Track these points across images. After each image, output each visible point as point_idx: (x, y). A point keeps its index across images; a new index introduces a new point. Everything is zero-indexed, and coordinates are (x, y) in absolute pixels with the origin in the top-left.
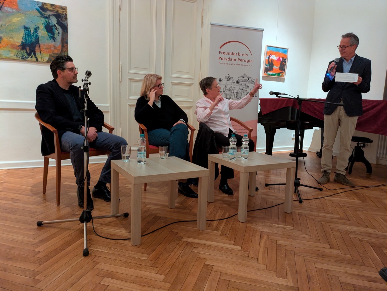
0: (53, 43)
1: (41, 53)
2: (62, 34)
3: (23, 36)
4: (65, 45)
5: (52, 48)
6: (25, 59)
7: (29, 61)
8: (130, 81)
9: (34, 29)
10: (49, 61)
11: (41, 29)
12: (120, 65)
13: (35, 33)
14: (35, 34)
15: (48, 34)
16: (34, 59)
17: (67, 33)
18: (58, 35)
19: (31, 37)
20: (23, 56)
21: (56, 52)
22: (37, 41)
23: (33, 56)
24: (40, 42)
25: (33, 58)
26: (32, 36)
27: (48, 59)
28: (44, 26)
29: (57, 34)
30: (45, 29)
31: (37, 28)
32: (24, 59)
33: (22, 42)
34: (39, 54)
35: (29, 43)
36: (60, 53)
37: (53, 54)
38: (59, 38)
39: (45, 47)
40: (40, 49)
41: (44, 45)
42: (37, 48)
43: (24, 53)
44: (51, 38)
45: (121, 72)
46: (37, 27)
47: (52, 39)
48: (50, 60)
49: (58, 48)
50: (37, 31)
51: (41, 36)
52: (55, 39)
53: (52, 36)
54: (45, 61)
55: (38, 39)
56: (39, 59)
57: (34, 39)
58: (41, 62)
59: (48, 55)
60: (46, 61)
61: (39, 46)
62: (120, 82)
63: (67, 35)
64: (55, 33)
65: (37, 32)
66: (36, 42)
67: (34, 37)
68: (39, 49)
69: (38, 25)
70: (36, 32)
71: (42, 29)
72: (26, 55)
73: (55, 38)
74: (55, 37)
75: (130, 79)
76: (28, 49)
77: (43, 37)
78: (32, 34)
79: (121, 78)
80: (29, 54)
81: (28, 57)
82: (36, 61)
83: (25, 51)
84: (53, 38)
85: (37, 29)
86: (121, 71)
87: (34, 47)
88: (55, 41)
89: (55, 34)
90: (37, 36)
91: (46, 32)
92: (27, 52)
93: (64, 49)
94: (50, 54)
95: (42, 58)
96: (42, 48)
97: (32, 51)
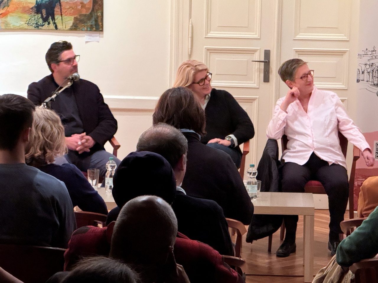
1: (63, 16)
6: (40, 27)
8: (209, 53)
10: (74, 27)
16: (52, 26)
20: (36, 24)
21: (84, 12)
23: (51, 22)
25: (50, 25)
27: (71, 24)
32: (38, 27)
33: (37, 1)
34: (59, 18)
35: (46, 2)
36: (91, 13)
37: (80, 15)
39: (68, 7)
41: (66, 3)
42: (57, 10)
43: (39, 17)
48: (75, 27)
49: (87, 6)
54: (67, 28)
56: (59, 26)
58: (62, 30)
59: (73, 18)
60: (69, 28)
61: (60, 5)
62: (190, 56)
72: (41, 21)
76: (44, 11)
80: (45, 20)
81: (43, 24)
82: (54, 29)
83: (40, 15)
87: (53, 9)
92: (42, 17)
93: (97, 7)
94: (75, 16)
95: (63, 24)
96: (64, 8)
97: (50, 15)
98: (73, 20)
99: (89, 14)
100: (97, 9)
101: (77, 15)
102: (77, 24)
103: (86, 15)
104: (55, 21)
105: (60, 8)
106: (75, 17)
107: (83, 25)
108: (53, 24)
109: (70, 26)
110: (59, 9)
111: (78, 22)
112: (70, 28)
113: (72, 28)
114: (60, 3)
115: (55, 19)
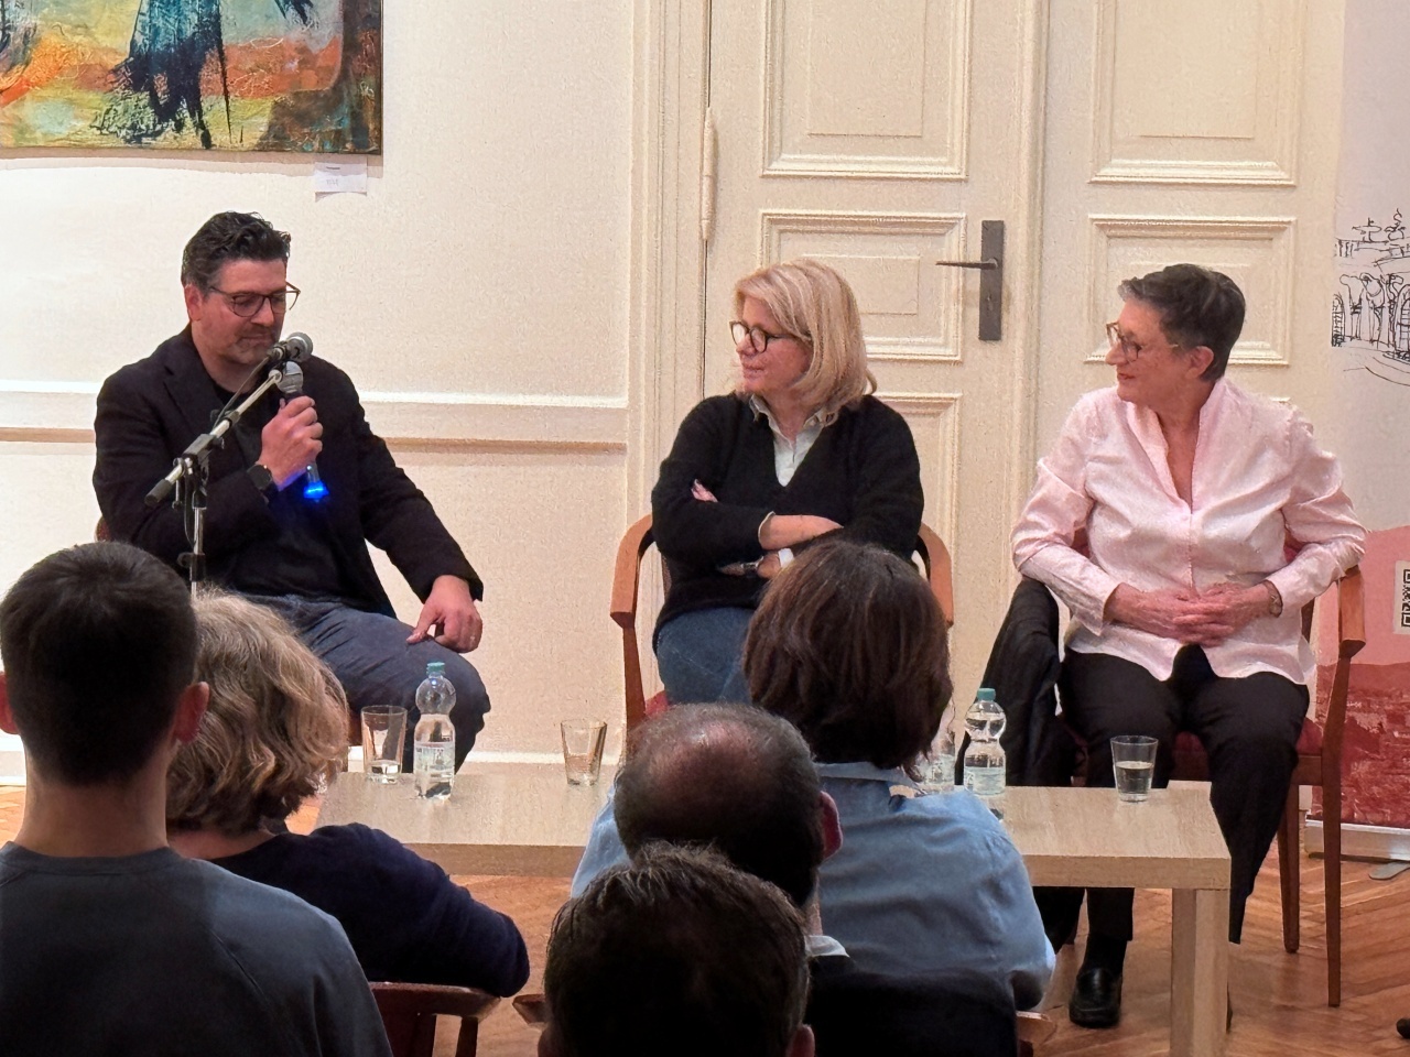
0: (297, 32)
1: (231, 97)
3: (140, 13)
4: (363, 36)
5: (288, 65)
6: (144, 140)
7: (163, 149)
8: (775, 234)
10: (271, 141)
16: (190, 136)
19: (179, 13)
21: (310, 83)
22: (211, 30)
23: (189, 122)
24: (224, 37)
25: (184, 130)
26: (187, 2)
27: (264, 129)
32: (138, 139)
33: (133, 43)
34: (216, 107)
35: (168, 46)
36: (336, 89)
37: (297, 95)
39: (250, 65)
40: (224, 74)
41: (243, 47)
42: (209, 75)
43: (141, 104)
44: (286, 2)
47: (291, 12)
48: (275, 138)
49: (320, 62)
52: (306, 7)
54: (247, 144)
55: (218, 16)
56: (218, 137)
57: (194, 18)
58: (228, 151)
59: (269, 103)
60: (255, 142)
61: (222, 58)
66: (205, 34)
67: (194, 11)
68: (218, 77)
72: (149, 117)
73: (308, 1)
75: (773, 221)
76: (161, 83)
77: (244, 4)
79: (712, 218)
80: (165, 113)
81: (159, 127)
82: (200, 145)
83: (145, 97)
84: (299, 2)
86: (707, 170)
87: (194, 69)
88: (304, 18)
92: (154, 101)
93: (357, 64)
94: (277, 99)
95: (233, 127)
96: (235, 68)
97: (183, 94)
98: (268, 111)
99: (328, 91)
100: (358, 70)
101: (283, 95)
102: (284, 128)
103: (316, 94)
104: (200, 116)
105: (220, 70)
106: (276, 103)
107: (306, 130)
108: (193, 130)
109: (259, 135)
110: (217, 72)
111: (286, 120)
112: (260, 144)
113: (267, 144)
114: (221, 53)
115: (204, 109)
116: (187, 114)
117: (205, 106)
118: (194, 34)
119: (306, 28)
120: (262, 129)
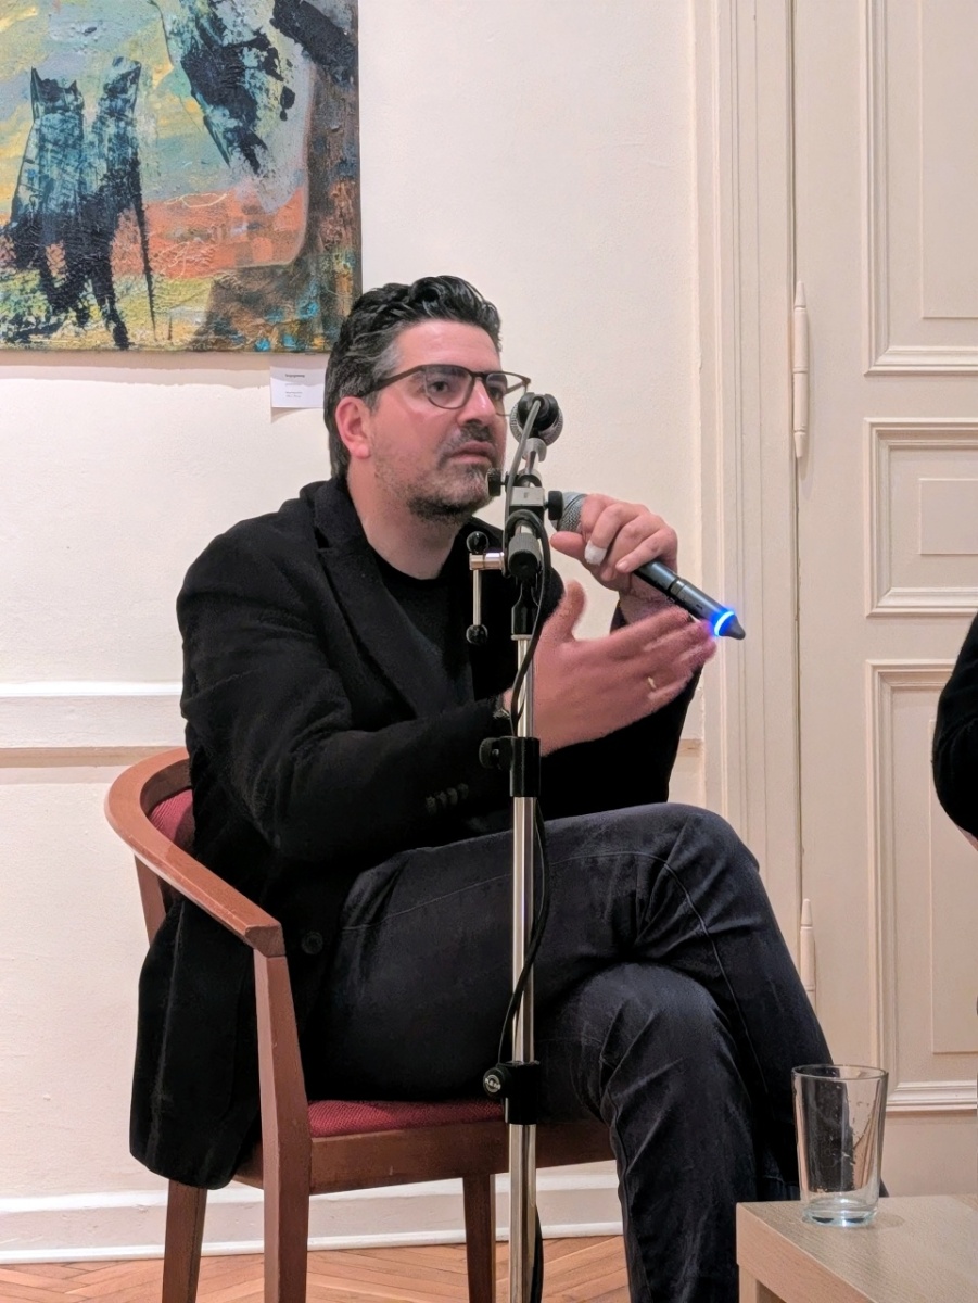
0: (246, 186)
1: (155, 276)
2: (317, 100)
3: (26, 160)
4: (336, 189)
5: (234, 231)
7: (60, 351)
8: (885, 452)
9: (102, 93)
10: (212, 337)
11: (157, 80)
12: (798, 312)
13: (111, 122)
14: (111, 129)
15: (207, 122)
16: (98, 331)
17: (356, 83)
18: (283, 116)
19: (81, 159)
21: (266, 254)
22: (126, 183)
23: (95, 311)
24: (144, 192)
25: (90, 325)
26: (92, 144)
27: (201, 319)
28: (179, 52)
29: (276, 104)
30: (184, 79)
31: (124, 77)
34: (134, 291)
35: (65, 205)
36: (299, 262)
37: (246, 273)
38: (286, 139)
40: (145, 244)
41: (171, 208)
42: (123, 245)
44: (230, 143)
45: (806, 372)
46: (124, 68)
47: (237, 157)
48: (217, 331)
49: (279, 226)
50: (126, 101)
51: (151, 138)
52: (258, 150)
53: (236, 130)
54: (177, 341)
55: (135, 163)
56: (137, 331)
57: (103, 167)
58: (152, 352)
59: (208, 285)
60: (189, 338)
61: (142, 223)
62: (797, 465)
63: (355, 106)
64: (261, 98)
65: (128, 113)
66: (118, 189)
67: (101, 155)
68: (136, 248)
69: (137, 56)
70: (117, 114)
71: (163, 84)
72: (39, 306)
73: (260, 143)
74: (261, 131)
75: (883, 433)
76: (56, 256)
77: (172, 146)
78: (90, 136)
79: (806, 430)
80: (64, 299)
81: (53, 320)
82: (112, 344)
83: (33, 277)
84: (247, 144)
85: (124, 91)
86: (799, 364)
87: (101, 237)
88: (255, 165)
89: (260, 113)
90: (123, 140)
91: (193, 105)
93: (328, 227)
94: (217, 278)
95: (157, 317)
96: (160, 235)
97: (88, 273)
98: (206, 296)
99: (289, 266)
100: (330, 238)
101: (226, 273)
102: (228, 319)
103: (273, 269)
104: (112, 303)
105: (139, 238)
106: (217, 284)
107: (260, 321)
108: (102, 323)
109: (195, 328)
110: (135, 242)
111: (233, 307)
112: (196, 341)
113: (206, 341)
114: (140, 213)
115: (118, 295)
116: (94, 301)
117: (118, 288)
118: (101, 189)
119: (257, 180)
120: (199, 320)
